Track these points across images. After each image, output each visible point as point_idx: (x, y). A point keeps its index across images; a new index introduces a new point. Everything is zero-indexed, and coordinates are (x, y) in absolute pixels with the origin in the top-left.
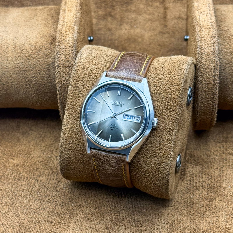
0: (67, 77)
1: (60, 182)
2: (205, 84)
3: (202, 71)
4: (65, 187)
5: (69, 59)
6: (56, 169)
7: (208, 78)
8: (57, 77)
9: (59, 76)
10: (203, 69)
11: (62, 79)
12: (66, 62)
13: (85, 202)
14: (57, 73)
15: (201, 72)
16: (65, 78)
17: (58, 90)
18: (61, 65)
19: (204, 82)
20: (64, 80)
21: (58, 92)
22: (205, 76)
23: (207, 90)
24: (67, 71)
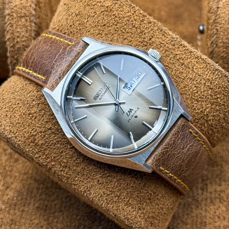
0: (23, 32)
1: (8, 190)
2: (222, 46)
3: (218, 28)
4: (16, 197)
5: (27, 4)
6: (5, 169)
7: (226, 39)
8: (8, 32)
9: (10, 30)
10: (219, 25)
11: (15, 34)
12: (21, 9)
13: (45, 220)
14: (7, 25)
15: (217, 30)
16: (20, 34)
17: (9, 51)
18: (15, 13)
19: (221, 44)
20: (18, 37)
21: (9, 53)
22: (222, 35)
23: (225, 55)
24: (23, 22)
